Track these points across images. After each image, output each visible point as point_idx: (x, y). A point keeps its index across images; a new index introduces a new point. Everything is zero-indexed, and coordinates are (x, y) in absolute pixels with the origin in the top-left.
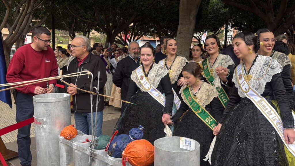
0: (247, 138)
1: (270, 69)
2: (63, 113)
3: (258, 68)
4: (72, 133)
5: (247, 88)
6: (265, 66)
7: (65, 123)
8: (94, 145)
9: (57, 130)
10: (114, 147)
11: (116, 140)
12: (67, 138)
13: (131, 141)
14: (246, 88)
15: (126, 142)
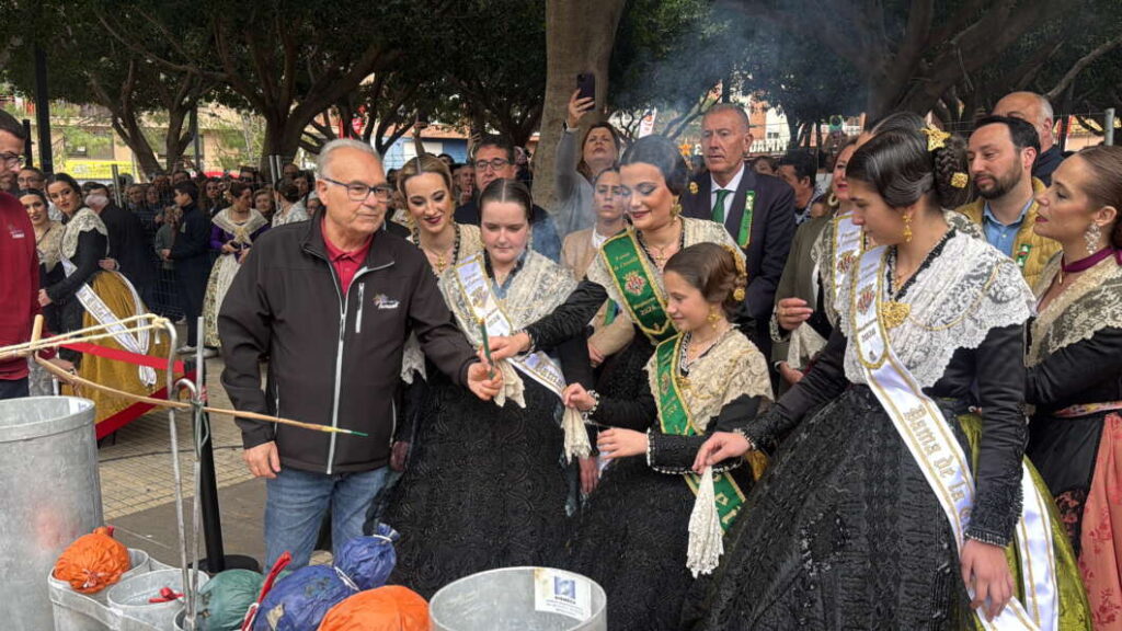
0: (842, 546)
1: (987, 299)
2: (65, 481)
3: (941, 283)
4: (103, 566)
5: (878, 353)
6: (972, 285)
7: (78, 521)
8: (195, 613)
9: (43, 553)
10: (273, 623)
11: (281, 596)
12: (82, 588)
13: (345, 592)
14: (875, 353)
15: (324, 600)
